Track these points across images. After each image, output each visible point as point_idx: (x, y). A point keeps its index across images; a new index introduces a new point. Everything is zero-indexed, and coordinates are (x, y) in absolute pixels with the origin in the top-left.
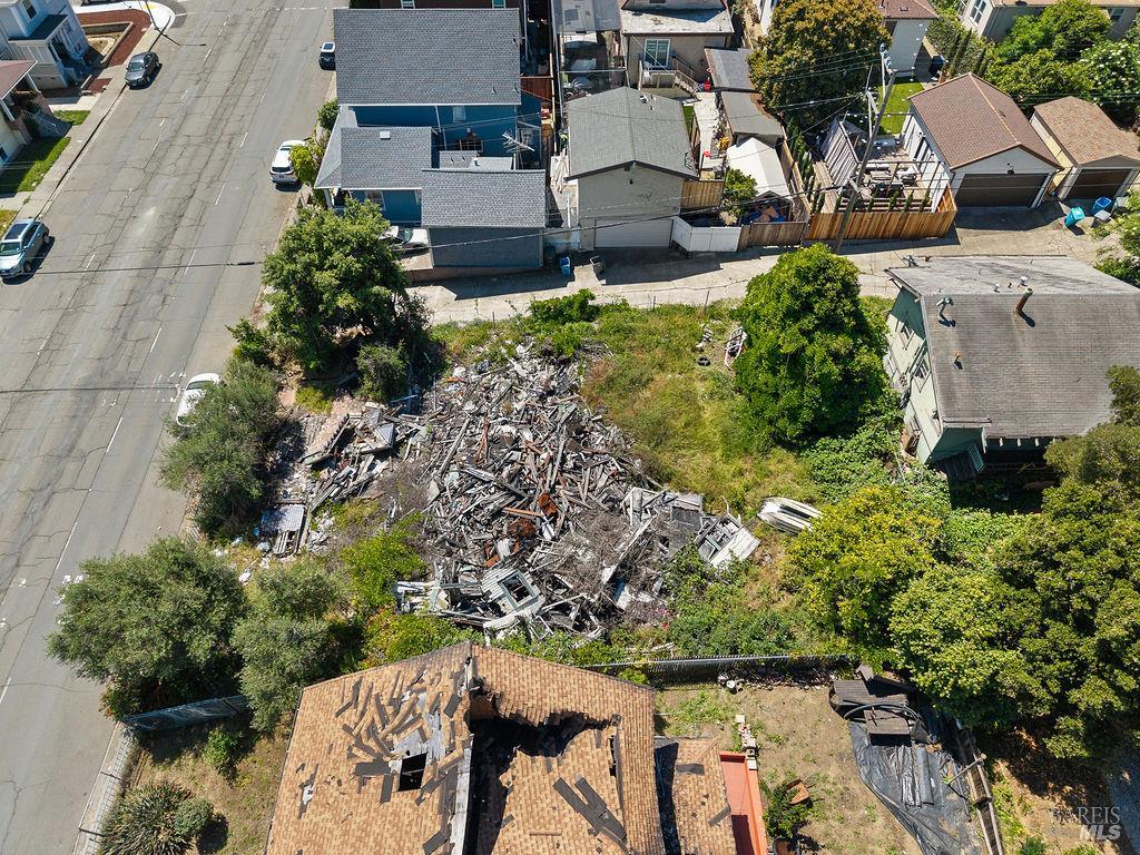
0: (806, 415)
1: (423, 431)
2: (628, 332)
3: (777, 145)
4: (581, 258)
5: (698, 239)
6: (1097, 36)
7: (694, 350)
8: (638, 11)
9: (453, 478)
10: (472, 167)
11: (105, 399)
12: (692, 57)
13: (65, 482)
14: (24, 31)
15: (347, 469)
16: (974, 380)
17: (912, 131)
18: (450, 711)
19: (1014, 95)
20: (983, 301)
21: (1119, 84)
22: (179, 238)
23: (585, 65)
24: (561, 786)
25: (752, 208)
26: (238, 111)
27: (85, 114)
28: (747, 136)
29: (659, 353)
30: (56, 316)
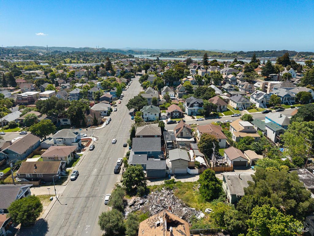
0: (210, 195)
1: (148, 201)
2: (181, 185)
3: (203, 157)
4: (172, 175)
5: (191, 171)
6: (253, 141)
7: (192, 188)
8: (179, 138)
9: (154, 207)
10: (154, 160)
11: (91, 198)
12: (188, 144)
13: (85, 211)
14: (75, 142)
15: (136, 206)
16: (234, 187)
17: (225, 155)
18: (163, 217)
19: (241, 150)
20: (234, 176)
21: (257, 148)
22: (101, 174)
23: (170, 146)
24: (177, 230)
25: (200, 166)
26: (109, 154)
27: (82, 155)
28: (198, 156)
29: (186, 188)
30: (81, 186)
